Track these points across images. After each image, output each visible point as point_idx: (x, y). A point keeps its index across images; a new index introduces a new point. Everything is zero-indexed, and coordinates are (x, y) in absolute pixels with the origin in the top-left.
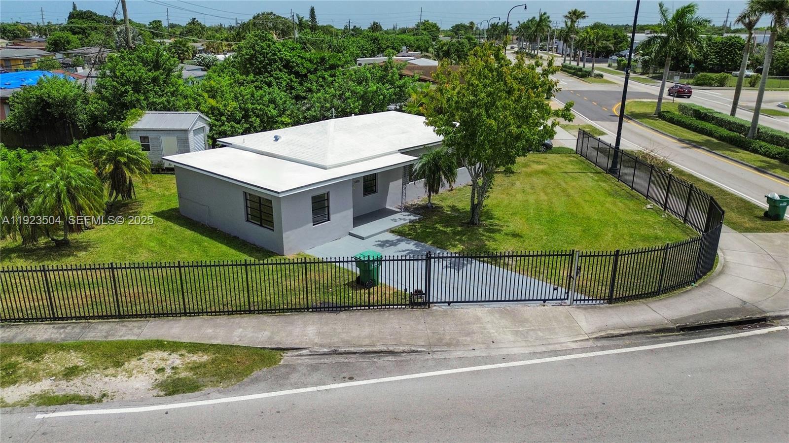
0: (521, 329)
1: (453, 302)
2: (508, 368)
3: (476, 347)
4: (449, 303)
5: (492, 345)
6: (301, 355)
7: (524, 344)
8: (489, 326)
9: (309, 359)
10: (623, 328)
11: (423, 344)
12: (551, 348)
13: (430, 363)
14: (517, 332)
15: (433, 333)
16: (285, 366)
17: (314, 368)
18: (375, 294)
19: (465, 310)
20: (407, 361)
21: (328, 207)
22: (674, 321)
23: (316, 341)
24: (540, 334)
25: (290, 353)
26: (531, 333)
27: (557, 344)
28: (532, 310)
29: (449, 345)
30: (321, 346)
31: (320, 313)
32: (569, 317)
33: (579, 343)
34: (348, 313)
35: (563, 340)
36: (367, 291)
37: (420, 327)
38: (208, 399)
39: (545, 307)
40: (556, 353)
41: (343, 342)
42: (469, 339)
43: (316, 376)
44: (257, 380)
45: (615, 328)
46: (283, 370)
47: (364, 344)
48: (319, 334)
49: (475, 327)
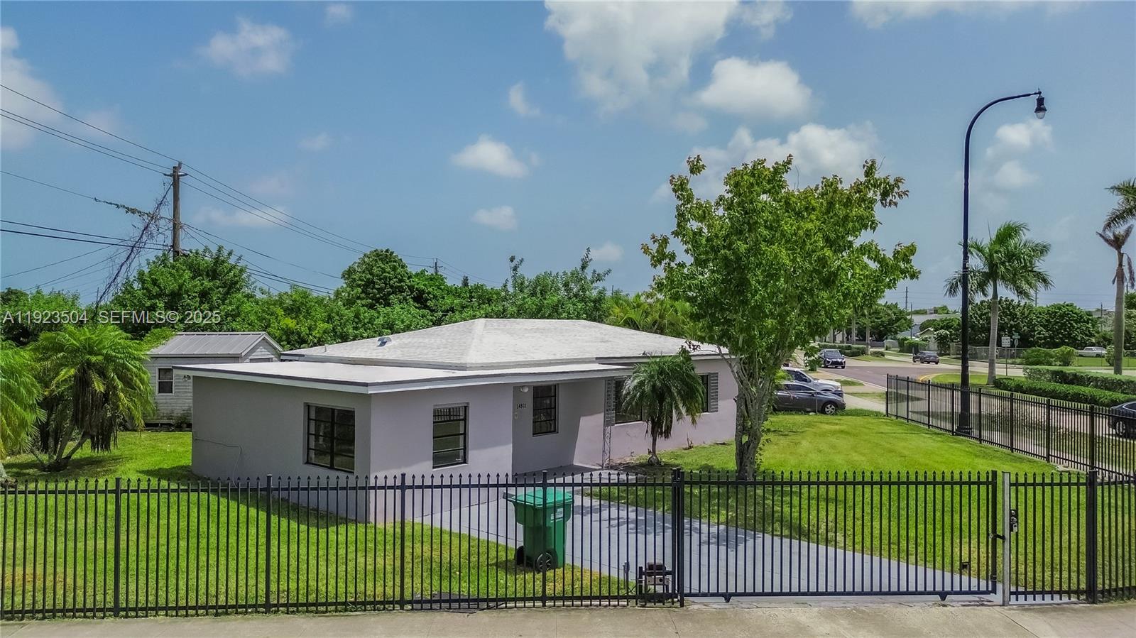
1: (737, 594)
4: (727, 597)
18: (556, 581)
19: (767, 612)
21: (465, 434)
28: (919, 617)
31: (430, 613)
34: (494, 613)
36: (539, 576)
39: (947, 611)
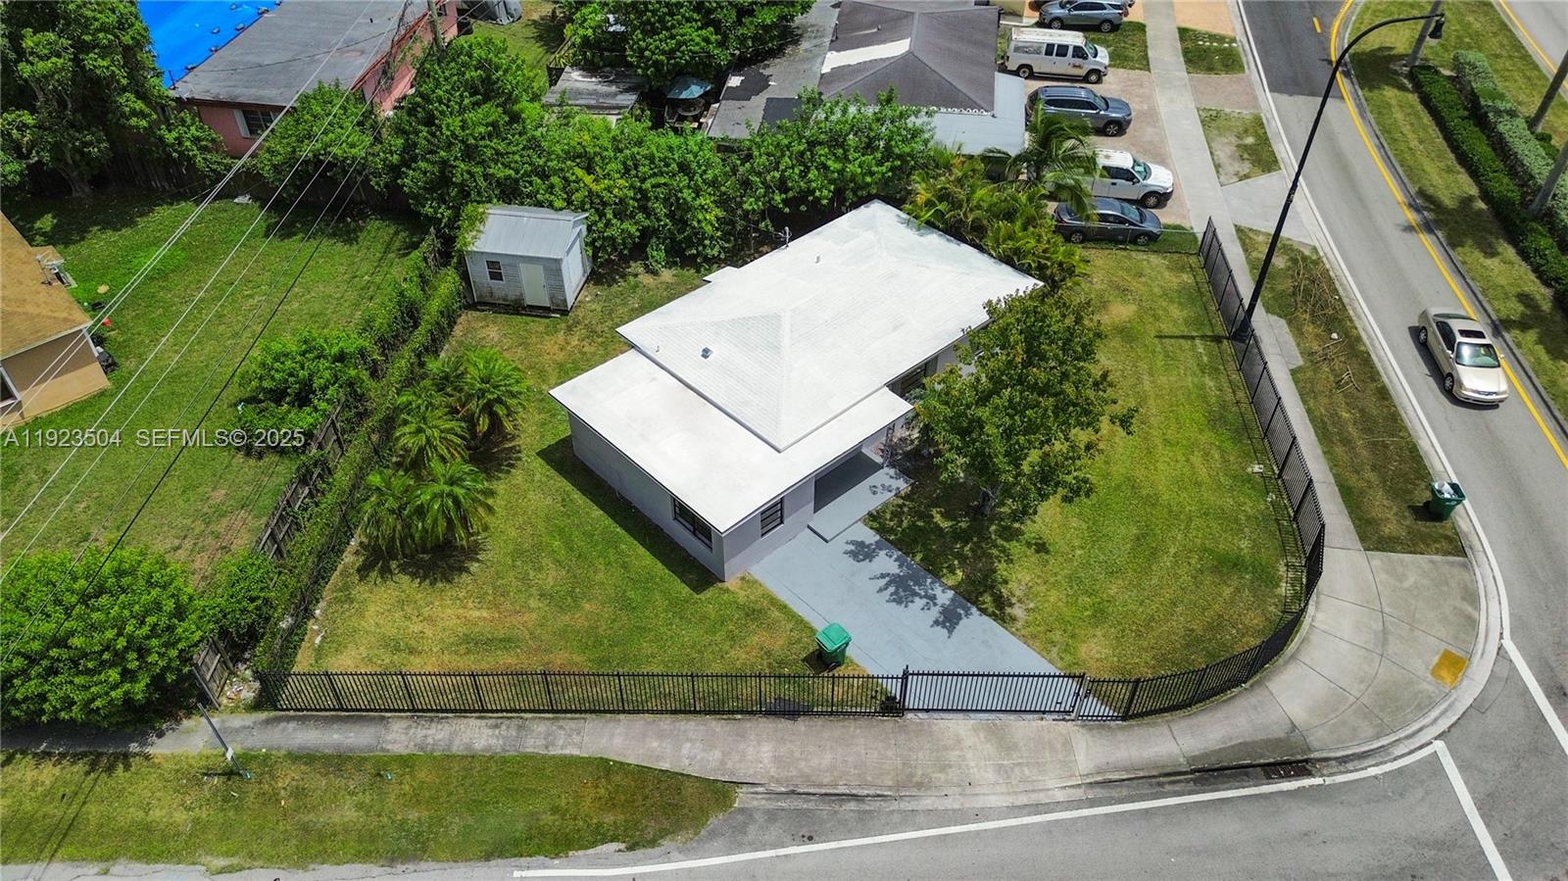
0: (1006, 762)
1: (933, 710)
2: (978, 833)
3: (950, 791)
4: (928, 711)
5: (969, 790)
6: (757, 793)
7: (1004, 789)
8: (969, 755)
9: (767, 799)
10: (1126, 770)
11: (890, 783)
12: (1034, 798)
13: (896, 818)
14: (1001, 766)
15: (904, 764)
16: (742, 810)
17: (772, 816)
19: (946, 723)
20: (870, 812)
21: (781, 510)
22: (1191, 760)
23: (773, 772)
24: (1027, 772)
25: (745, 789)
26: (1016, 770)
27: (1041, 790)
28: (1024, 728)
29: (919, 785)
30: (778, 782)
31: (774, 719)
32: (1067, 743)
33: (1069, 791)
35: (1051, 784)
37: (890, 753)
38: (670, 861)
39: (1044, 722)
40: (1037, 808)
41: (802, 776)
42: (942, 776)
43: (774, 831)
44: (713, 835)
45: (1116, 769)
46: (740, 818)
47: (826, 781)
48: (776, 759)
49: (953, 755)
